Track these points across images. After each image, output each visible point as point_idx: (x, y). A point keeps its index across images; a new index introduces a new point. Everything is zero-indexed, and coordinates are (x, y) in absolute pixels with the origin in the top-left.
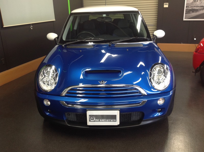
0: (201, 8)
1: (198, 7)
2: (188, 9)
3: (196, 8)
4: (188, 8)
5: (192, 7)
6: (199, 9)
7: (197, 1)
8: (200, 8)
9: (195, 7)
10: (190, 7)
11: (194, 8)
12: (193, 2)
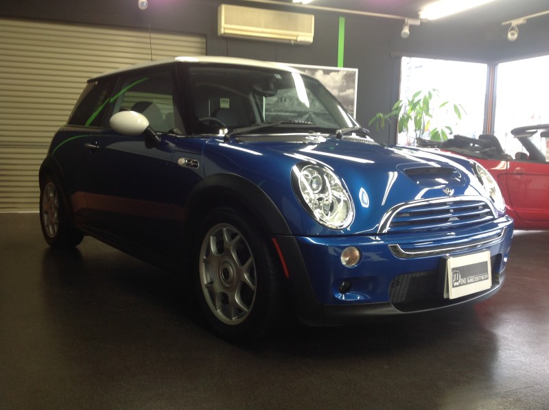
0: (293, 114)
1: (288, 112)
2: (269, 115)
3: (284, 114)
4: (270, 113)
5: (277, 111)
6: (290, 116)
7: (285, 100)
8: (291, 114)
9: (282, 111)
10: (274, 111)
11: (280, 114)
12: (277, 101)
